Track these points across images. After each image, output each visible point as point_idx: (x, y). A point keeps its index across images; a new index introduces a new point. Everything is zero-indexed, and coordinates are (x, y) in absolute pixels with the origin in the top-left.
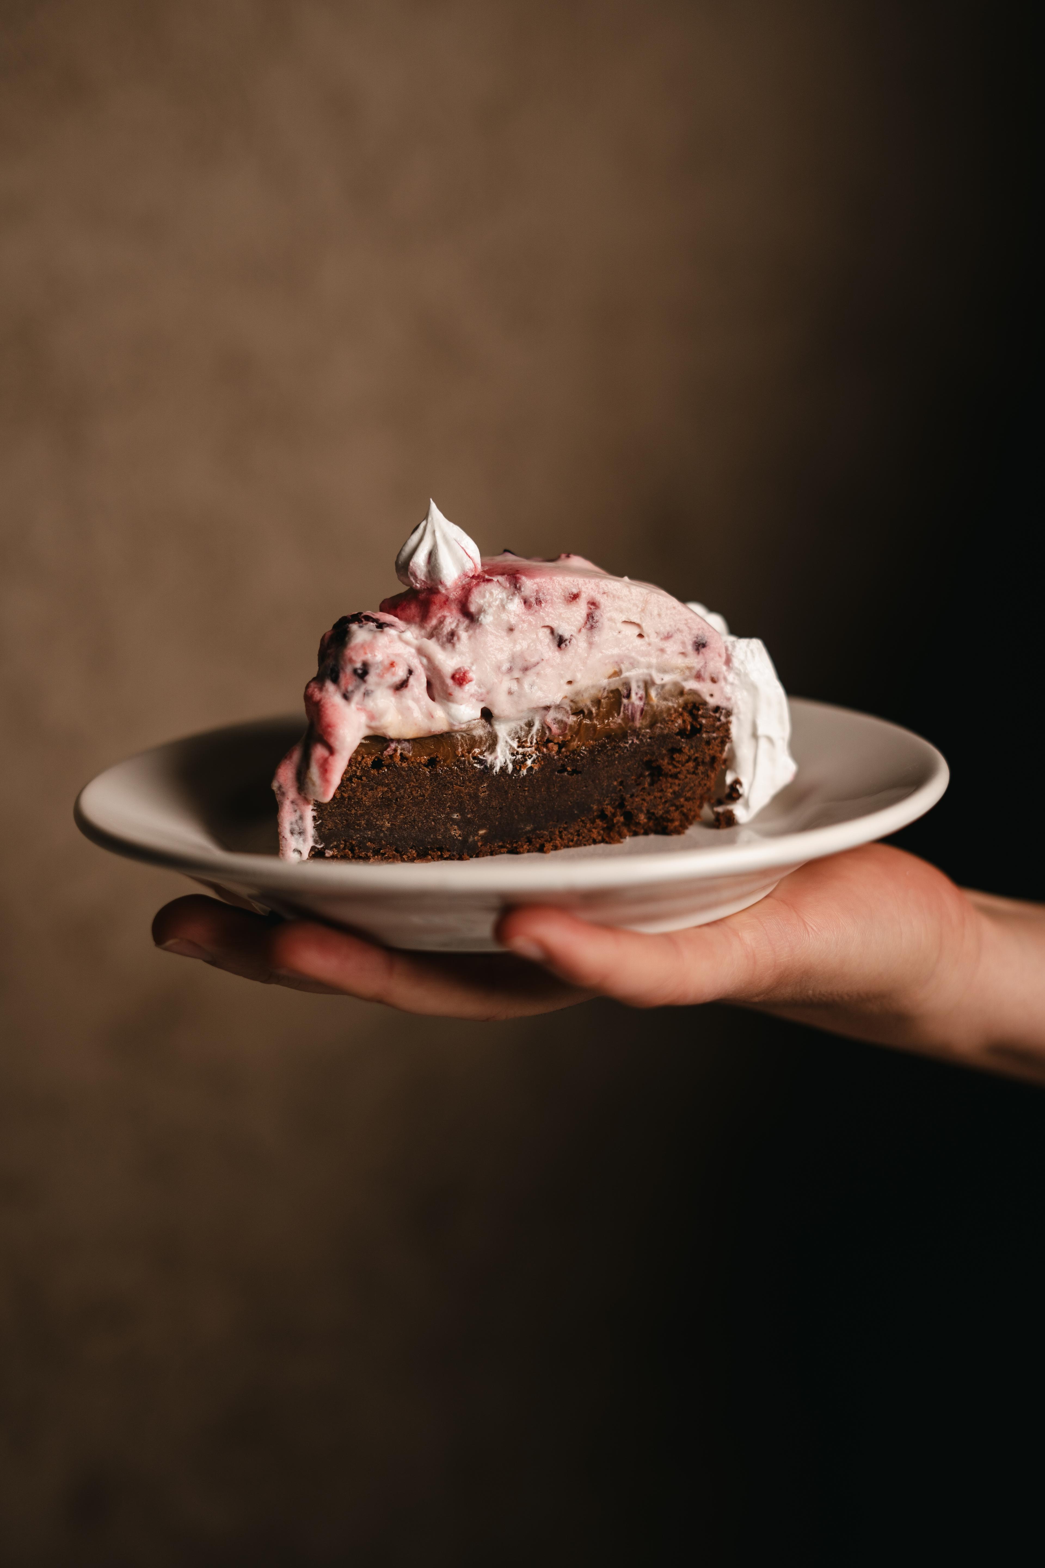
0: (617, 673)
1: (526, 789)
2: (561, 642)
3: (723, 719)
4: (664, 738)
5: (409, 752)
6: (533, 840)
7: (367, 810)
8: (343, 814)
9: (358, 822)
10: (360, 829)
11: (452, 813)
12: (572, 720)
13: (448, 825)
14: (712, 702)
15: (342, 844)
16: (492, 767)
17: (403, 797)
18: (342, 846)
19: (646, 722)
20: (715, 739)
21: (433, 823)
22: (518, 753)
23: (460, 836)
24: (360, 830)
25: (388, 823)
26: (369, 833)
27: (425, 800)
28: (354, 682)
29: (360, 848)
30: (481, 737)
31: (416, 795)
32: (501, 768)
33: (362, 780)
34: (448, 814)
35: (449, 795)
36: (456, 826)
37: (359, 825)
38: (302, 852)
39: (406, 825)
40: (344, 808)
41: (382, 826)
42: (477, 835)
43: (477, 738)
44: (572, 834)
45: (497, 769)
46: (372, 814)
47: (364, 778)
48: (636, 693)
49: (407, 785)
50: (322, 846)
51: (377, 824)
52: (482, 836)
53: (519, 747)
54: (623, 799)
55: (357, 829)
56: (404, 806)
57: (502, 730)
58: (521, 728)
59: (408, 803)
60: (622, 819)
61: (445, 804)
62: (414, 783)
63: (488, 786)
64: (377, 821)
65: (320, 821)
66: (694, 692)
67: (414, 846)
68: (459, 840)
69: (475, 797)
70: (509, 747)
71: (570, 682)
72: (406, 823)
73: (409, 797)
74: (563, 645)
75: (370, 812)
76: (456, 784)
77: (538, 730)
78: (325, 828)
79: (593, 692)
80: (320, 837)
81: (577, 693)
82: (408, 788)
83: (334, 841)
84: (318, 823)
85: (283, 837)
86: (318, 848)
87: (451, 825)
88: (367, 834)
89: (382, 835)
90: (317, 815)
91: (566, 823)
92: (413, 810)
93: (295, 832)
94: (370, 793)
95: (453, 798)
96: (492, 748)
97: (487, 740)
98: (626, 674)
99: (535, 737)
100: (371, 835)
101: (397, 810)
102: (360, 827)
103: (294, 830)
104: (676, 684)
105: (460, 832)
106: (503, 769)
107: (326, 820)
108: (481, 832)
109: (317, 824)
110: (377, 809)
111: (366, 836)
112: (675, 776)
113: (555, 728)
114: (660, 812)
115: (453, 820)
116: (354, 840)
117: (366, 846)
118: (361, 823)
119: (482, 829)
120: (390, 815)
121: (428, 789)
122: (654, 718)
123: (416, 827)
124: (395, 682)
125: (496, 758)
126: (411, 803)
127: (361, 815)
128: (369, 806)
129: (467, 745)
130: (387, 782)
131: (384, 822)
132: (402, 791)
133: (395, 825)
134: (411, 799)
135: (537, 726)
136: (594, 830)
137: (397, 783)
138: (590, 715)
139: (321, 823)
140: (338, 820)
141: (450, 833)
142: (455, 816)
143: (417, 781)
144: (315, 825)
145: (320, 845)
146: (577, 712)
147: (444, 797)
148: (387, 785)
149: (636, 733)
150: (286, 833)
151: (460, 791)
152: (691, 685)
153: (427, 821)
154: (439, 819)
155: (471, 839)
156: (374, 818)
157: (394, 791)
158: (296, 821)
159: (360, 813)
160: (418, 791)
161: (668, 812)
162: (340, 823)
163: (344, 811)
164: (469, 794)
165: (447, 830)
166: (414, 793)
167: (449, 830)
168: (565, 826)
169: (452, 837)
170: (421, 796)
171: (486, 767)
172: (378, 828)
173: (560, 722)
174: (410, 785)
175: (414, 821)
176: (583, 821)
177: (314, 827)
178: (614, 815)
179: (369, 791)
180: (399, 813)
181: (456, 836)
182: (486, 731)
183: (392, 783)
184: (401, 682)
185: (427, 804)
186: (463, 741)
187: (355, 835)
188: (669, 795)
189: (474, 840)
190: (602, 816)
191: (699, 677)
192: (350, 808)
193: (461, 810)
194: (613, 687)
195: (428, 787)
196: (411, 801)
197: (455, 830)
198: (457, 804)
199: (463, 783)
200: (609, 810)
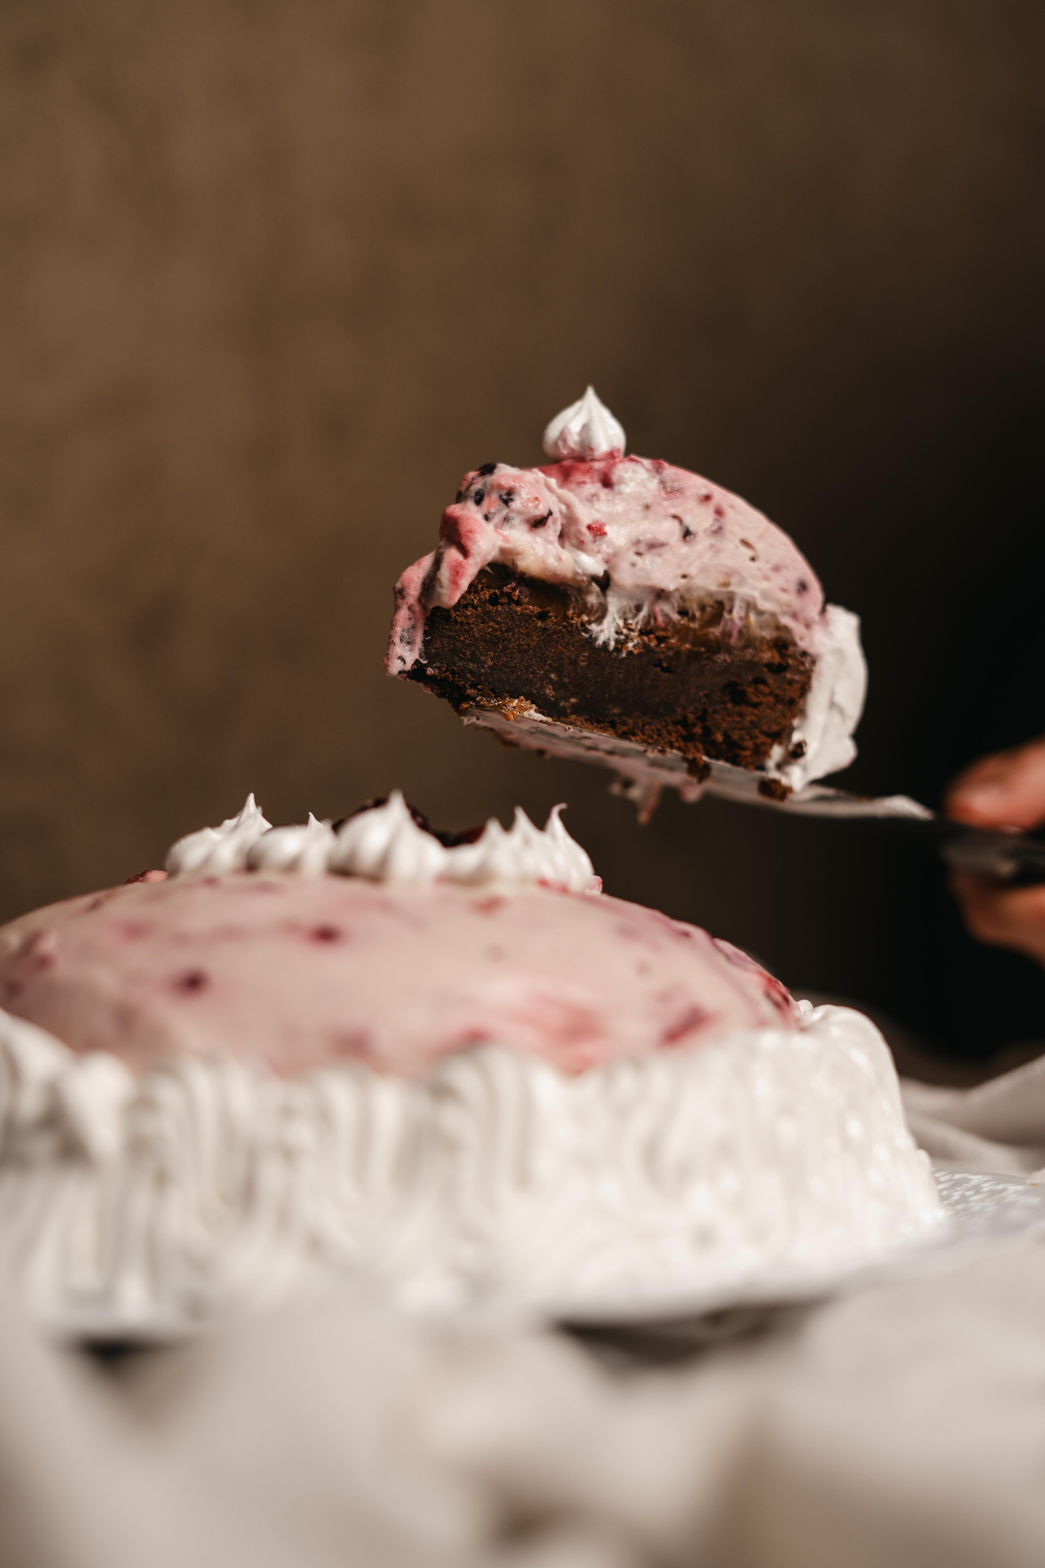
0: (726, 584)
1: (622, 671)
2: (687, 534)
3: (807, 665)
4: (752, 665)
5: (526, 597)
6: (618, 725)
7: (475, 641)
8: (452, 638)
9: (464, 651)
10: (465, 658)
11: (551, 672)
12: (675, 617)
13: (545, 683)
14: (803, 645)
15: (444, 667)
16: (596, 639)
17: (510, 640)
18: (444, 669)
19: (740, 644)
20: (797, 682)
21: (531, 676)
22: (621, 633)
23: (553, 696)
24: (464, 660)
25: (491, 661)
26: (472, 665)
27: (529, 651)
28: (498, 505)
29: (460, 676)
30: (592, 606)
31: (522, 643)
32: (604, 643)
33: (477, 610)
34: (547, 671)
35: (552, 653)
36: (551, 686)
37: (464, 654)
38: (406, 661)
39: (506, 669)
40: (454, 632)
41: (485, 662)
42: (569, 701)
43: (589, 605)
44: (653, 731)
45: (600, 642)
46: (478, 647)
47: (479, 609)
48: (737, 613)
49: (517, 630)
50: (425, 662)
51: (480, 659)
52: (573, 705)
53: (624, 628)
54: (705, 711)
55: (462, 657)
56: (509, 649)
57: (614, 604)
58: (630, 609)
59: (513, 648)
60: (700, 731)
61: (547, 661)
62: (523, 630)
63: (588, 657)
64: (481, 655)
65: (430, 637)
66: (786, 629)
67: (510, 692)
68: (551, 700)
69: (574, 663)
70: (615, 625)
71: (684, 576)
72: (507, 667)
73: (516, 642)
74: (688, 538)
75: (477, 644)
76: (561, 645)
77: (644, 617)
78: (433, 646)
79: (701, 593)
80: (425, 653)
81: (689, 589)
82: (517, 634)
83: (438, 662)
84: (428, 638)
85: (393, 641)
86: (421, 664)
87: (547, 684)
88: (470, 666)
89: (483, 671)
90: (429, 630)
91: (650, 718)
92: (516, 657)
93: (404, 640)
94: (481, 625)
95: (555, 657)
96: (600, 620)
97: (597, 611)
98: (732, 588)
99: (640, 623)
100: (472, 667)
101: (502, 651)
102: (465, 656)
103: (404, 638)
104: (774, 615)
105: (553, 693)
106: (606, 644)
107: (435, 639)
108: (573, 700)
109: (426, 640)
110: (484, 644)
111: (468, 666)
112: (755, 705)
113: (660, 619)
114: (735, 736)
115: (551, 680)
116: (456, 666)
117: (466, 676)
118: (467, 652)
119: (574, 697)
120: (494, 654)
121: (534, 640)
122: (749, 641)
123: (515, 674)
124: (536, 516)
125: (602, 631)
126: (516, 648)
127: (468, 644)
128: (478, 639)
129: (578, 609)
130: (499, 620)
131: (488, 659)
132: (510, 634)
133: (496, 665)
134: (516, 645)
135: (644, 613)
136: (674, 734)
137: (507, 624)
138: (693, 618)
139: (430, 639)
140: (446, 643)
141: (545, 691)
142: (553, 676)
143: (526, 629)
144: (424, 639)
145: (423, 660)
146: (683, 612)
147: (546, 654)
148: (498, 623)
149: (729, 650)
150: (397, 640)
151: (562, 653)
152: (785, 620)
153: (526, 672)
154: (537, 673)
155: (562, 704)
156: (479, 652)
157: (503, 631)
158: (408, 629)
159: (468, 643)
160: (525, 639)
161: (742, 739)
162: (447, 645)
163: (454, 636)
164: (570, 658)
165: (543, 687)
166: (521, 640)
167: (545, 688)
168: (649, 720)
169: (545, 695)
170: (526, 645)
171: (591, 637)
172: (481, 663)
173: (666, 616)
174: (519, 631)
175: (515, 667)
176: (665, 721)
177: (423, 642)
178: (694, 725)
179: (481, 623)
180: (502, 654)
181: (549, 695)
182: (599, 601)
183: (503, 623)
184: (541, 517)
185: (530, 655)
186: (576, 604)
187: (459, 662)
188: (746, 723)
189: (564, 706)
190: (684, 722)
191: (795, 616)
192: (460, 634)
193: (559, 671)
194: (720, 597)
195: (534, 638)
196: (517, 647)
197: (549, 689)
198: (557, 664)
199: (567, 645)
200: (691, 717)
